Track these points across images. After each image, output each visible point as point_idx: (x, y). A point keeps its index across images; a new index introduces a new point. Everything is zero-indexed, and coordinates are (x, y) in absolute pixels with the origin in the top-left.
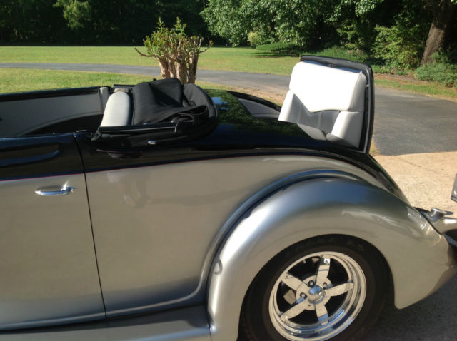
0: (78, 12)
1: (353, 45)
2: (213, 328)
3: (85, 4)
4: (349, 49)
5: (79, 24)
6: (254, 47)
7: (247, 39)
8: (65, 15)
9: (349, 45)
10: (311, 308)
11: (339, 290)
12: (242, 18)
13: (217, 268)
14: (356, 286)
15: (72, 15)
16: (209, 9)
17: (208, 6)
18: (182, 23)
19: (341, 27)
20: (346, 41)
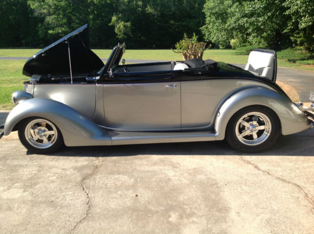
0: (124, 28)
1: (301, 47)
2: (217, 134)
3: (128, 24)
4: (299, 50)
5: (124, 36)
6: (234, 49)
7: (230, 44)
8: (116, 31)
9: (298, 47)
10: (251, 134)
11: (262, 128)
12: (228, 30)
13: (219, 114)
14: (268, 127)
15: (120, 31)
16: (206, 26)
17: (206, 24)
18: (196, 35)
19: (293, 36)
20: (297, 45)
